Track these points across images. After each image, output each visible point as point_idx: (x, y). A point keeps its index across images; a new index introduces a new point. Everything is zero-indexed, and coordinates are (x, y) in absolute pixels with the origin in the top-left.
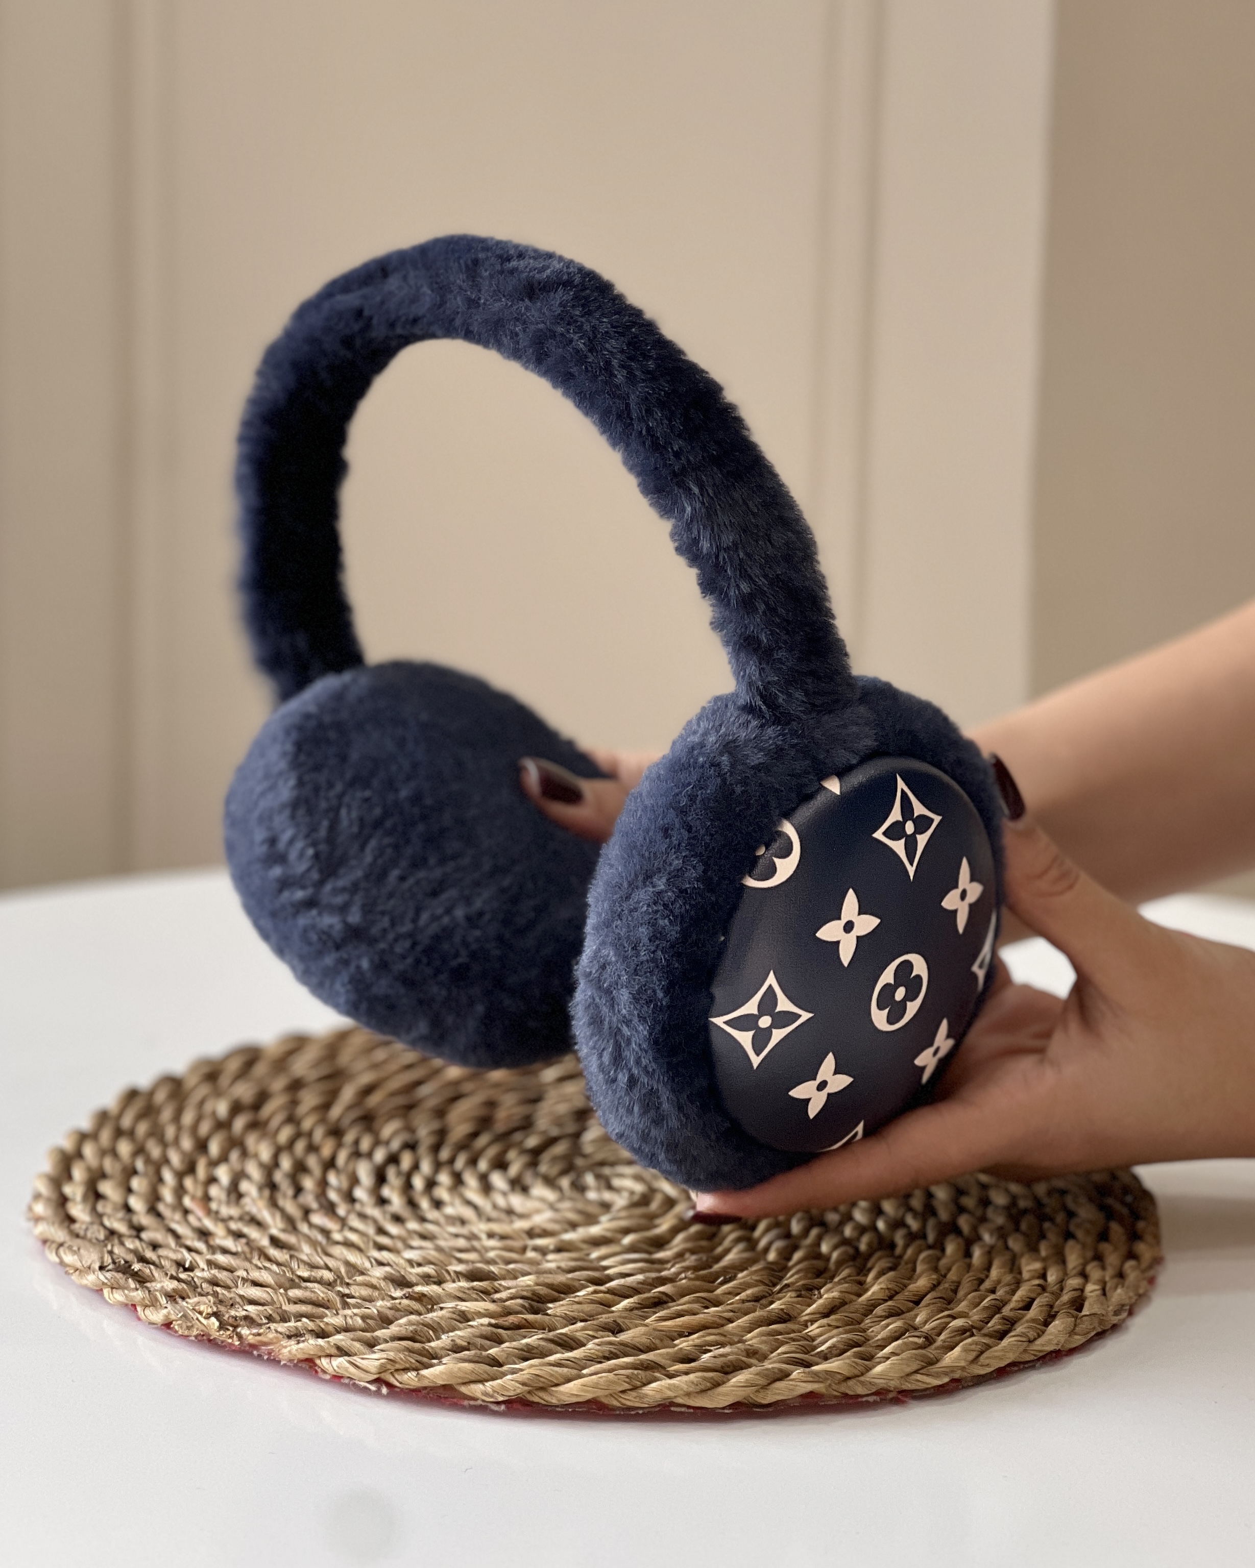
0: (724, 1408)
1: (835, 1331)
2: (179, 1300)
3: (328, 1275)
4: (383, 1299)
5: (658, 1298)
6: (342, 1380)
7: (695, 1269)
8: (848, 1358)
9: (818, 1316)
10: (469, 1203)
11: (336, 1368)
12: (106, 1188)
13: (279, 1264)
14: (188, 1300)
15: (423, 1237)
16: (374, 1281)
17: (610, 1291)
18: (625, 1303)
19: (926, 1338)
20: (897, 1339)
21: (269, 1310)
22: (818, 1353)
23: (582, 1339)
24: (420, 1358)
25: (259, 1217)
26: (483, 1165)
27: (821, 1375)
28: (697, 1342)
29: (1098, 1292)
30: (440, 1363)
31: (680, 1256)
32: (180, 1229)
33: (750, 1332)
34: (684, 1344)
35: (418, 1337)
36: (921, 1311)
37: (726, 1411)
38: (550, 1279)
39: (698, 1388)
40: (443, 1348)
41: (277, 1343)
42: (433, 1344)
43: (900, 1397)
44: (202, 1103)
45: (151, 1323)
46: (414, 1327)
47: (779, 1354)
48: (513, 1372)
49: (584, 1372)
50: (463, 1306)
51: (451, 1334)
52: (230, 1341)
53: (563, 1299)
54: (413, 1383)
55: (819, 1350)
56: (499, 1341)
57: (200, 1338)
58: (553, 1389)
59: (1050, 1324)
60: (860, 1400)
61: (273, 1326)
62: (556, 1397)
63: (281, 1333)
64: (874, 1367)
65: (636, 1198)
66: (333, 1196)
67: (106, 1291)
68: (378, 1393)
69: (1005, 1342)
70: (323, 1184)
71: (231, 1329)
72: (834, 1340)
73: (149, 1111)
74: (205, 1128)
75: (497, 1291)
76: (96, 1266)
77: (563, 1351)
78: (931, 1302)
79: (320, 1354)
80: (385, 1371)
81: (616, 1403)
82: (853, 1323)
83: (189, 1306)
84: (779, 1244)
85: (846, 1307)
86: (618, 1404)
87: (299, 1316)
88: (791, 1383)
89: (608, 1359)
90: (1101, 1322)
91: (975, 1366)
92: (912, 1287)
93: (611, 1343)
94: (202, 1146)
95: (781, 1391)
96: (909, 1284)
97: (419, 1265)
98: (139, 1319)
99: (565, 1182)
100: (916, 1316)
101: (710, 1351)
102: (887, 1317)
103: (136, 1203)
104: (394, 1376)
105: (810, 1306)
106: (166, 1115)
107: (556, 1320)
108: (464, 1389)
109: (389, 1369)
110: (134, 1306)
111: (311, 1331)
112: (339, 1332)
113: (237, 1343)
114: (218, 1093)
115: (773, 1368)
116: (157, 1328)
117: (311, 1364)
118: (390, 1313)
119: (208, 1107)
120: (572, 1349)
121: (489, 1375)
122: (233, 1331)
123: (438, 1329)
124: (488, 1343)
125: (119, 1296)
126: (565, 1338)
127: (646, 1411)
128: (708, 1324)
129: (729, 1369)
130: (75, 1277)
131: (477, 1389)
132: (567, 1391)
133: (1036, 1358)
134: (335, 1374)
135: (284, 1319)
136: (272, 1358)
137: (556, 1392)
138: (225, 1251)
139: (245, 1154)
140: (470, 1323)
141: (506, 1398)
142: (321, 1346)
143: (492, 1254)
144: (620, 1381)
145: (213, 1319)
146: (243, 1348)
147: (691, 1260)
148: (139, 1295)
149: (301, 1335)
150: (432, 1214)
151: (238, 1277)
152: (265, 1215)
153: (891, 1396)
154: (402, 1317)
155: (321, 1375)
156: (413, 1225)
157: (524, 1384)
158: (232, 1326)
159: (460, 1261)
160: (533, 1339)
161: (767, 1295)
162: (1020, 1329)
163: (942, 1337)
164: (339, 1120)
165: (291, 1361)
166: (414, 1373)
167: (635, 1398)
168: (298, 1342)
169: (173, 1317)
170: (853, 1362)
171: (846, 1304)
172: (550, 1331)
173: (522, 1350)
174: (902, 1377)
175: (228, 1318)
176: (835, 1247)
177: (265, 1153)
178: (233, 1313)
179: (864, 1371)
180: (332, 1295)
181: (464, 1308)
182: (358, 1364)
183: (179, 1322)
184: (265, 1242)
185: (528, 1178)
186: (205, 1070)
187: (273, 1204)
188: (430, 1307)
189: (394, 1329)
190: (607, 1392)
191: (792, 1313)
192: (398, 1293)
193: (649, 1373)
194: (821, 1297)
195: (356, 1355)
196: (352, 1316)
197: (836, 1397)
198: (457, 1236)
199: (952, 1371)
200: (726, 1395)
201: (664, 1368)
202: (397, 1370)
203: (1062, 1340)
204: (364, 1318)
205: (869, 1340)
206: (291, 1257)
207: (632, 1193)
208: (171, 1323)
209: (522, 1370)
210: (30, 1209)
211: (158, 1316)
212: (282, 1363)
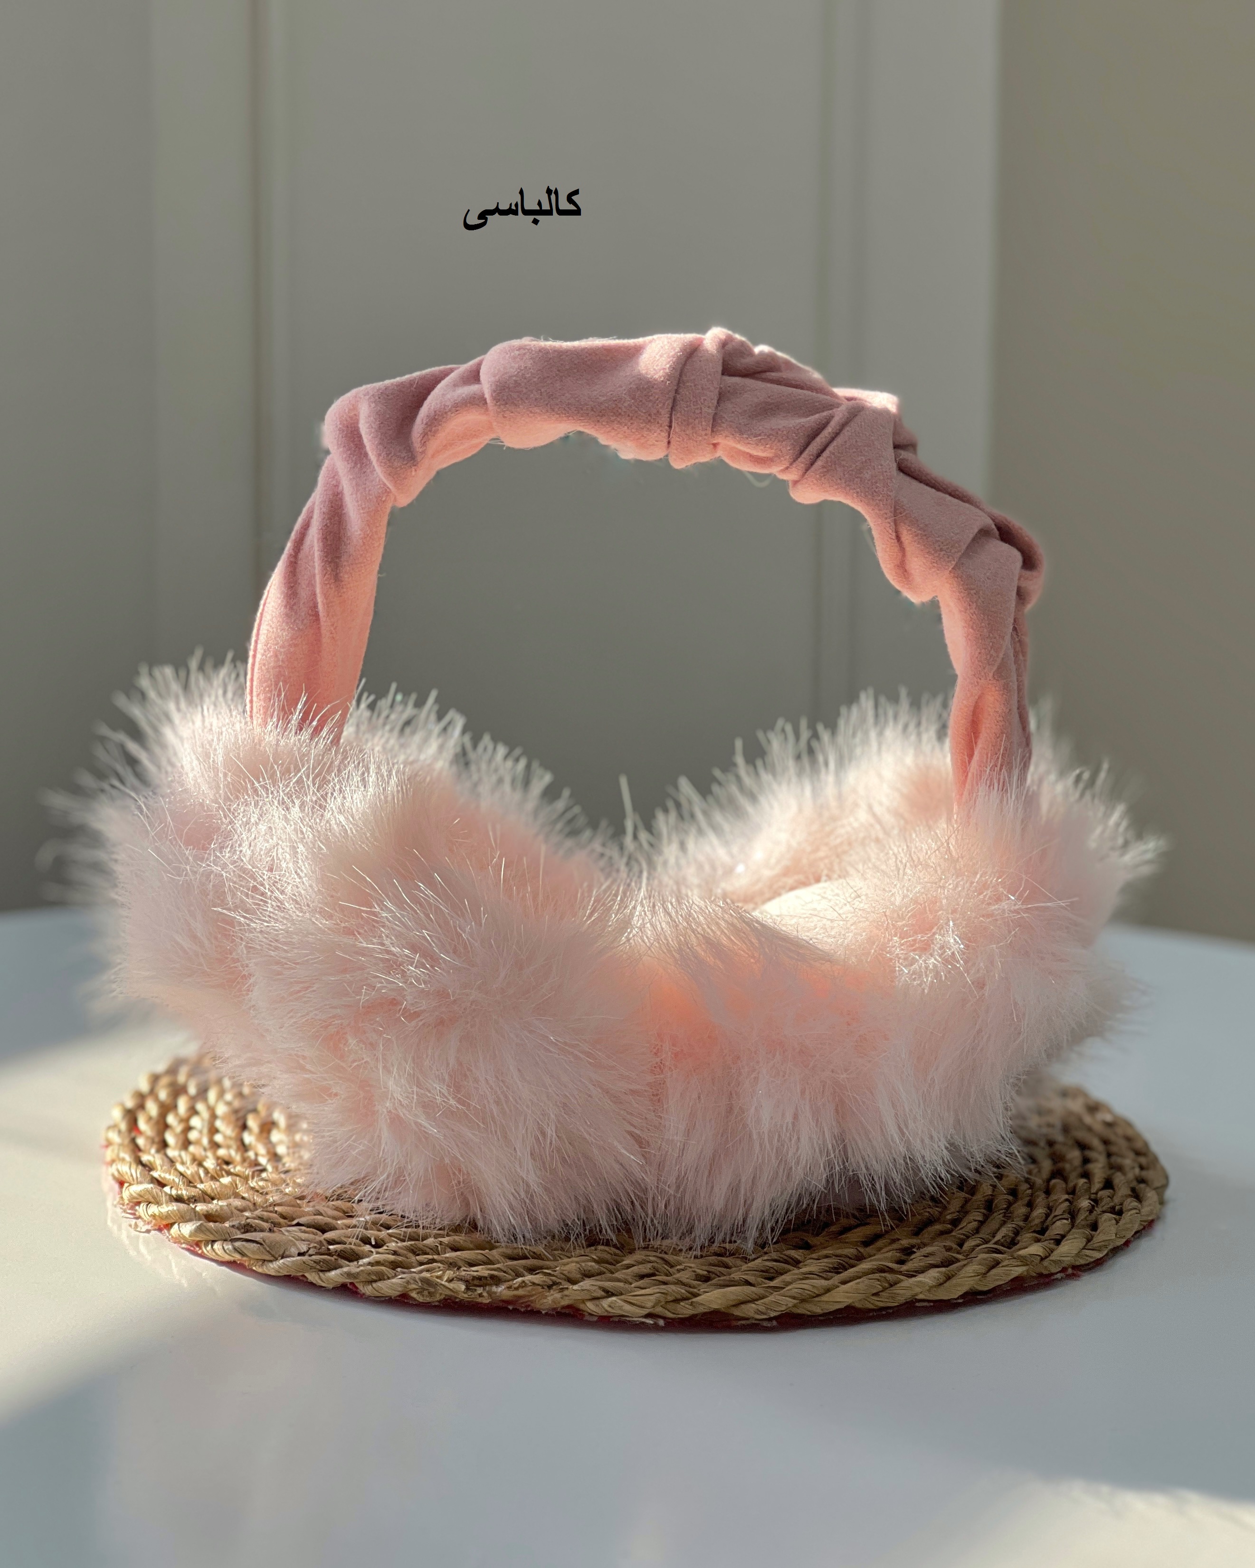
0: (957, 1298)
6: (609, 1320)
11: (605, 1309)
24: (683, 1288)
30: (703, 1291)
39: (936, 1283)
41: (535, 1295)
49: (835, 1281)
52: (479, 1300)
54: (685, 1312)
57: (442, 1304)
58: (817, 1299)
60: (1048, 1278)
62: (821, 1307)
68: (655, 1327)
77: (795, 1267)
86: (871, 1307)
88: (1004, 1269)
95: (999, 1276)
98: (361, 1298)
104: (667, 1308)
108: (737, 1312)
113: (487, 1301)
117: (575, 1310)
122: (482, 1291)
131: (749, 1309)
132: (829, 1300)
134: (603, 1314)
136: (530, 1310)
137: (819, 1302)
141: (777, 1314)
146: (494, 1306)
155: (587, 1318)
157: (792, 1298)
165: (551, 1310)
166: (686, 1303)
167: (886, 1298)
173: (760, 1271)
174: (1078, 1255)
182: (630, 1301)
193: (888, 1275)
197: (1033, 1277)
200: (959, 1286)
202: (670, 1303)
212: (541, 1314)
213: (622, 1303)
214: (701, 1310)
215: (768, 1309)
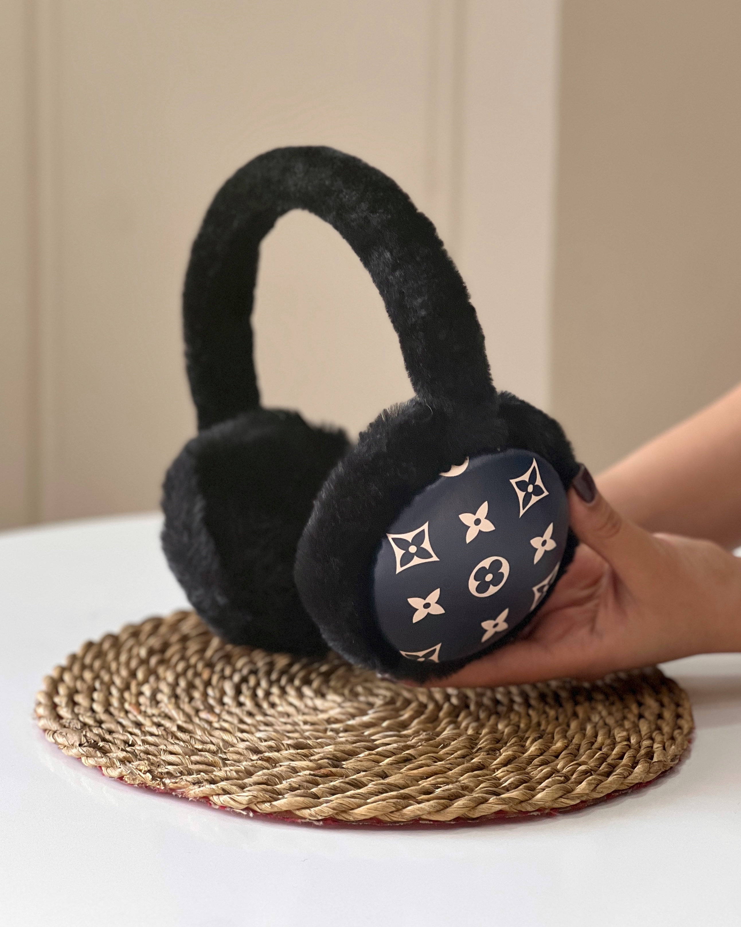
0: (450, 821)
1: (512, 774)
2: (127, 763)
3: (213, 748)
4: (246, 761)
5: (407, 757)
6: (226, 809)
7: (427, 740)
8: (521, 790)
9: (500, 766)
10: (291, 704)
11: (222, 802)
12: (79, 698)
13: (184, 742)
14: (132, 763)
15: (266, 724)
16: (240, 750)
17: (378, 754)
18: (388, 760)
19: (565, 777)
20: (548, 778)
21: (181, 768)
22: (503, 787)
23: (365, 782)
24: (272, 795)
25: (170, 714)
26: (297, 682)
27: (506, 800)
28: (433, 782)
29: (661, 748)
30: (284, 798)
31: (417, 733)
32: (125, 722)
33: (462, 776)
34: (425, 784)
35: (269, 782)
36: (560, 762)
37: (452, 823)
38: (342, 747)
39: (435, 810)
40: (284, 789)
41: (187, 788)
42: (278, 786)
43: (552, 812)
44: (130, 650)
45: (111, 777)
46: (267, 777)
47: (481, 788)
48: (327, 802)
49: (369, 801)
50: (293, 764)
51: (288, 780)
52: (158, 787)
53: (351, 759)
54: (268, 810)
55: (503, 785)
56: (317, 784)
57: (140, 785)
58: (350, 811)
59: (635, 767)
60: (529, 814)
61: (184, 777)
62: (353, 816)
63: (189, 782)
64: (537, 795)
65: (388, 699)
66: (211, 701)
67: (83, 759)
68: (248, 816)
69: (611, 778)
70: (205, 695)
71: (159, 779)
72: (512, 779)
73: (100, 654)
74: (134, 664)
75: (312, 755)
76: (77, 744)
77: (355, 789)
78: (565, 756)
79: (213, 793)
80: (252, 803)
81: (387, 819)
82: (521, 769)
83: (134, 766)
84: (474, 724)
85: (516, 760)
86: (389, 820)
87: (199, 772)
88: (489, 805)
89: (382, 793)
90: (664, 766)
91: (594, 793)
92: (554, 747)
93: (382, 784)
94: (133, 674)
95: (484, 810)
96: (552, 746)
97: (266, 741)
98: (103, 775)
99: (346, 692)
100: (557, 764)
101: (440, 787)
102: (540, 766)
103: (97, 707)
104: (256, 806)
105: (495, 760)
106: (111, 656)
107: (349, 771)
108: (298, 813)
109: (254, 802)
110: (100, 767)
111: (206, 780)
112: (223, 781)
113: (163, 788)
114: (140, 644)
115: (478, 796)
116: (114, 780)
117: (207, 800)
118: (251, 769)
119: (135, 651)
120: (360, 788)
121: (312, 804)
122: (160, 781)
123: (281, 778)
124: (311, 785)
125: (91, 762)
126: (356, 782)
127: (405, 823)
128: (438, 772)
129: (453, 797)
130: (64, 751)
131: (306, 813)
132: (359, 812)
133: (628, 787)
134: (221, 805)
135: (190, 773)
136: (184, 796)
137: (353, 813)
138: (152, 734)
139: (158, 678)
140: (299, 774)
141: (323, 818)
142: (213, 788)
143: (307, 734)
144: (390, 806)
145: (148, 774)
146: (166, 791)
147: (423, 736)
148: (103, 761)
149: (201, 783)
150: (270, 711)
151: (161, 749)
152: (174, 713)
153: (547, 811)
154: (259, 771)
155: (213, 806)
156: (259, 718)
157: (334, 809)
158: (159, 778)
159: (289, 738)
160: (337, 783)
161: (469, 754)
162: (618, 771)
163: (574, 776)
164: (212, 657)
165: (195, 798)
166: (269, 804)
167: (399, 816)
168: (200, 787)
169: (124, 773)
170: (524, 792)
171: (516, 758)
172: (346, 777)
173: (331, 789)
174: (553, 800)
175: (157, 774)
176: (506, 726)
177: (170, 677)
178: (160, 770)
179: (531, 797)
180: (216, 759)
181: (294, 765)
182: (235, 799)
183: (128, 776)
184: (174, 729)
185: (324, 690)
186: (131, 630)
187: (178, 707)
188: (274, 765)
189: (254, 778)
190: (382, 813)
191: (486, 764)
192: (255, 757)
193: (406, 801)
194: (501, 755)
195: (234, 794)
196: (229, 771)
197: (515, 813)
198: (286, 723)
199: (582, 796)
200: (452, 813)
201: (414, 798)
202: (258, 802)
203: (643, 776)
204: (237, 772)
205: (532, 779)
206: (191, 737)
207: (385, 697)
208: (123, 777)
209: (332, 801)
210: (35, 711)
211: (115, 773)
212: (190, 799)
213: (229, 800)
214: (275, 810)
215: (316, 814)
